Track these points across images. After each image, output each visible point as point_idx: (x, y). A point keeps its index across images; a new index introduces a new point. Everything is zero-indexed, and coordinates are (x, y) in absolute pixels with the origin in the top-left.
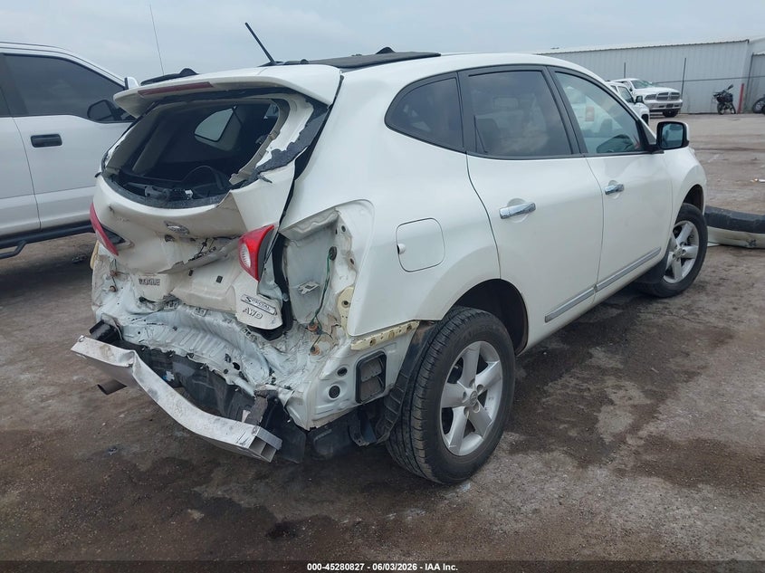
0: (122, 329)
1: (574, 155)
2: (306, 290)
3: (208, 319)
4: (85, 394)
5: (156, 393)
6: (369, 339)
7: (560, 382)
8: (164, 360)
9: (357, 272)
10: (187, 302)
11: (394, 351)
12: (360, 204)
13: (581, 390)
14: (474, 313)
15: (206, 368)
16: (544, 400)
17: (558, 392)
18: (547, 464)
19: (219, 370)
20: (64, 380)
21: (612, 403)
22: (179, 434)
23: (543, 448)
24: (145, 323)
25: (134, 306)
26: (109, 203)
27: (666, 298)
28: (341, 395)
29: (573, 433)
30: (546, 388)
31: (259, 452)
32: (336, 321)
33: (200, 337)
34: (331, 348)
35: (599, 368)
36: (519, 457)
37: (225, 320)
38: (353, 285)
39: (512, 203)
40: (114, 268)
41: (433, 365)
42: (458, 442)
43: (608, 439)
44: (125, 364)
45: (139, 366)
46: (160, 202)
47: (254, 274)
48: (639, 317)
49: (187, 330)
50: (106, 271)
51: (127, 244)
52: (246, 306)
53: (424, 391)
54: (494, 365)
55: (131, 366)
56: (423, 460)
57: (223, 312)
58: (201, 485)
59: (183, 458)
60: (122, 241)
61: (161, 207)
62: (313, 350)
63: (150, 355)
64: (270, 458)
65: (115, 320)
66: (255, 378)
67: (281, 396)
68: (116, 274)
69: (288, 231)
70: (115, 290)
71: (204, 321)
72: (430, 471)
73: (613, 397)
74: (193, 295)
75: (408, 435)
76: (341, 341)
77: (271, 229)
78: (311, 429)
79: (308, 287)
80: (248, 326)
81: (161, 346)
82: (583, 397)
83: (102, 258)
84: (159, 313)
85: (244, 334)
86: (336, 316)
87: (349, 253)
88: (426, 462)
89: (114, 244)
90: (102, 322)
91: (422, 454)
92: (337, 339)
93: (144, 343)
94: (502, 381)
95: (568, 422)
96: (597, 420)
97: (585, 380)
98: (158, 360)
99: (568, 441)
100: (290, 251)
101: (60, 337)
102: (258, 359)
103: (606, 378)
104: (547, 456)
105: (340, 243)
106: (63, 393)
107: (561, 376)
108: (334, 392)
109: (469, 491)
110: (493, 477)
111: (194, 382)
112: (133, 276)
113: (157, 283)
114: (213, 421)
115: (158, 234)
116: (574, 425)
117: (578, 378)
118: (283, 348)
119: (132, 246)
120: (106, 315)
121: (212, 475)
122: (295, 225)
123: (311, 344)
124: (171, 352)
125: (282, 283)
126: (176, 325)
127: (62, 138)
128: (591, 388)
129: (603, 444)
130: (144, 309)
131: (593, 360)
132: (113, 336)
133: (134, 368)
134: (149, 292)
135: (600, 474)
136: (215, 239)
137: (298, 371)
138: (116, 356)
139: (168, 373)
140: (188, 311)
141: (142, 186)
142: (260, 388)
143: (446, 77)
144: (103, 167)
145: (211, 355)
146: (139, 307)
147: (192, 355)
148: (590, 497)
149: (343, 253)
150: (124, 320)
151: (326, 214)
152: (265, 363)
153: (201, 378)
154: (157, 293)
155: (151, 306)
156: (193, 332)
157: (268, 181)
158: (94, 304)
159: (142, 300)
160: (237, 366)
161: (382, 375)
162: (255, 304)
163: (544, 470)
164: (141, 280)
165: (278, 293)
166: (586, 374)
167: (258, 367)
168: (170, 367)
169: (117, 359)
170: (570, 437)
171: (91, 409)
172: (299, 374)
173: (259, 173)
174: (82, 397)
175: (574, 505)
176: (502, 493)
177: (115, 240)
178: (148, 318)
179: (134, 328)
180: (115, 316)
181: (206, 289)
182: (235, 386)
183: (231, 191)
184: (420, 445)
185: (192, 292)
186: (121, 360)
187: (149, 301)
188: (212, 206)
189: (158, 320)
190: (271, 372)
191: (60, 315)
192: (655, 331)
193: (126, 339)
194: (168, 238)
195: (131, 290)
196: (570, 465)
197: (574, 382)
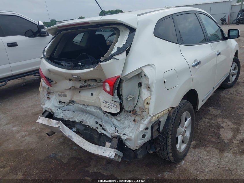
0: (53, 113)
1: (207, 43)
2: (129, 99)
3: (88, 109)
4: (38, 134)
5: (72, 137)
6: (157, 116)
7: (202, 121)
8: (71, 124)
9: (151, 91)
10: (79, 102)
11: (163, 119)
12: (150, 66)
13: (211, 123)
14: (184, 102)
15: (89, 127)
16: (199, 128)
17: (203, 124)
18: (208, 152)
19: (95, 127)
20: (29, 129)
21: (223, 127)
22: (75, 148)
23: (205, 146)
24: (62, 110)
25: (57, 104)
26: (48, 68)
27: (227, 88)
28: (146, 137)
29: (213, 140)
30: (198, 123)
31: (117, 159)
32: (143, 109)
33: (84, 115)
34: (141, 120)
35: (214, 115)
36: (198, 150)
37: (95, 109)
38: (150, 96)
39: (195, 61)
40: (48, 91)
41: (174, 122)
42: (180, 147)
43: (227, 142)
44: (57, 126)
45: (63, 127)
46: (70, 68)
47: (111, 94)
48: (221, 95)
49: (79, 112)
50: (45, 92)
51: (54, 82)
52: (105, 104)
53: (172, 132)
54: (189, 119)
55: (59, 126)
56: (171, 156)
57: (93, 106)
58: (88, 167)
59: (78, 157)
60: (52, 81)
61: (70, 70)
62: (134, 121)
63: (66, 122)
64: (120, 160)
65: (51, 110)
66: (110, 131)
67: (122, 138)
68: (49, 93)
69: (124, 77)
70: (49, 98)
71: (86, 110)
72: (173, 159)
73: (222, 125)
74: (82, 100)
75: (166, 148)
76: (145, 117)
77: (119, 77)
78: (136, 150)
79: (130, 97)
80: (105, 111)
81: (70, 118)
82: (212, 126)
83: (44, 87)
84: (67, 107)
85: (103, 114)
86: (144, 108)
87: (148, 84)
88: (172, 157)
89: (50, 83)
90: (46, 111)
91: (171, 154)
92: (143, 116)
93: (62, 118)
94: (191, 124)
95: (210, 136)
96: (220, 135)
97: (211, 119)
98: (70, 124)
99: (213, 142)
100: (124, 85)
101: (24, 113)
102: (110, 123)
103: (217, 118)
104: (207, 149)
105: (143, 80)
106: (29, 134)
107: (202, 118)
108: (144, 136)
109: (184, 164)
110: (191, 158)
111: (85, 132)
112: (56, 94)
113: (66, 96)
114: (97, 147)
115: (66, 79)
116: (213, 137)
117: (208, 119)
118: (119, 119)
119: (56, 83)
120: (47, 108)
121: (91, 163)
122: (127, 75)
123: (133, 118)
124: (74, 121)
125: (120, 96)
126: (74, 111)
127: (17, 43)
128: (214, 122)
129: (225, 143)
130: (61, 105)
131: (211, 112)
132: (50, 115)
133: (61, 127)
134: (62, 99)
135: (228, 155)
136: (89, 80)
137: (126, 128)
138: (53, 123)
139: (73, 129)
140: (80, 106)
141: (60, 61)
142: (113, 135)
143: (169, 17)
144: (44, 55)
145: (90, 122)
146: (59, 105)
147: (82, 122)
148: (228, 164)
149: (145, 84)
150: (54, 110)
151: (138, 70)
152: (113, 124)
153: (87, 130)
154: (66, 99)
155: (63, 104)
156: (81, 113)
157: (117, 59)
158: (42, 104)
159: (60, 102)
160: (101, 126)
161: (159, 128)
162: (109, 104)
163: (208, 154)
164: (59, 95)
165: (118, 100)
166: (210, 117)
167: (110, 126)
168: (74, 126)
169: (54, 124)
170: (213, 141)
171: (41, 140)
172: (127, 129)
173: (113, 56)
174: (36, 135)
175: (223, 168)
176: (196, 164)
177: (50, 81)
178: (63, 109)
179: (58, 112)
180: (50, 108)
181: (87, 98)
182: (102, 133)
183: (100, 63)
184: (170, 151)
185: (81, 99)
186: (55, 125)
187: (63, 102)
188: (92, 69)
189: (67, 109)
190: (116, 128)
191: (22, 105)
192: (228, 100)
193: (55, 116)
194: (70, 80)
195: (55, 98)
196: (217, 152)
197: (207, 120)
